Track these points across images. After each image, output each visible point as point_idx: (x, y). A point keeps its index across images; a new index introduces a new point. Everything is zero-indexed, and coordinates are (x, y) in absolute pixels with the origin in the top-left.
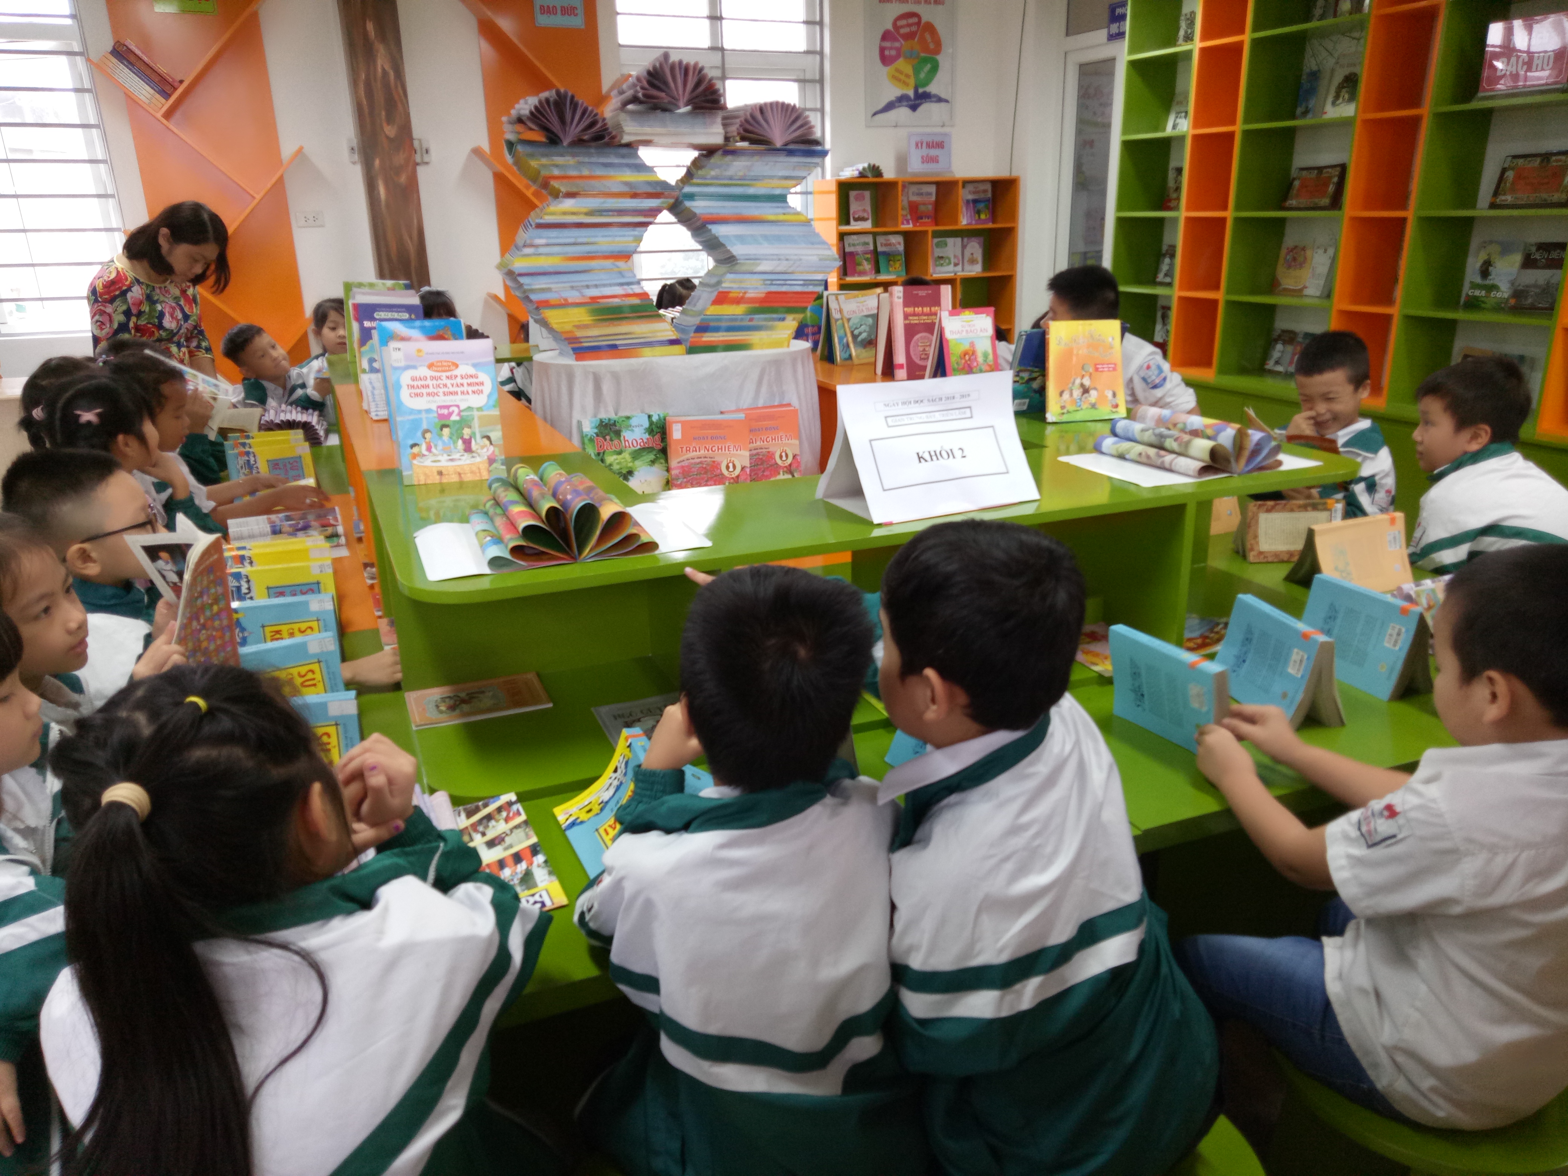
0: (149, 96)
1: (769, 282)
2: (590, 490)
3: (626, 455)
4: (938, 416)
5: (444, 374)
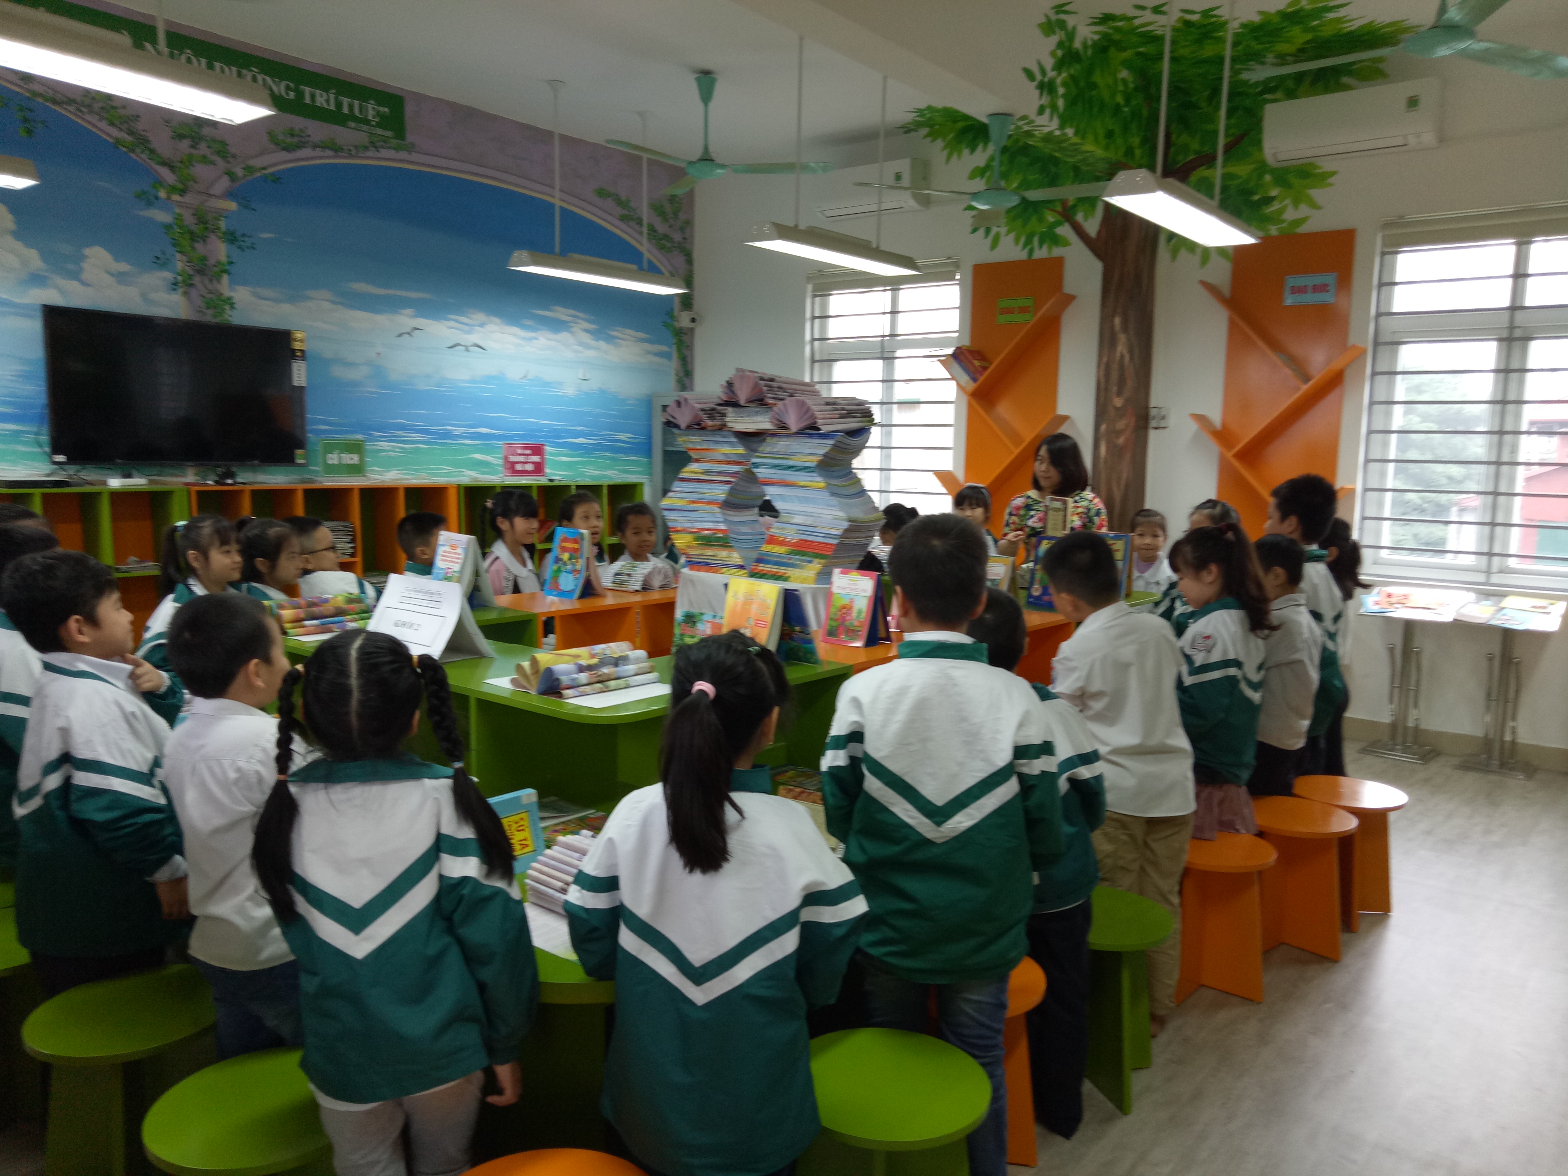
1: (801, 532)
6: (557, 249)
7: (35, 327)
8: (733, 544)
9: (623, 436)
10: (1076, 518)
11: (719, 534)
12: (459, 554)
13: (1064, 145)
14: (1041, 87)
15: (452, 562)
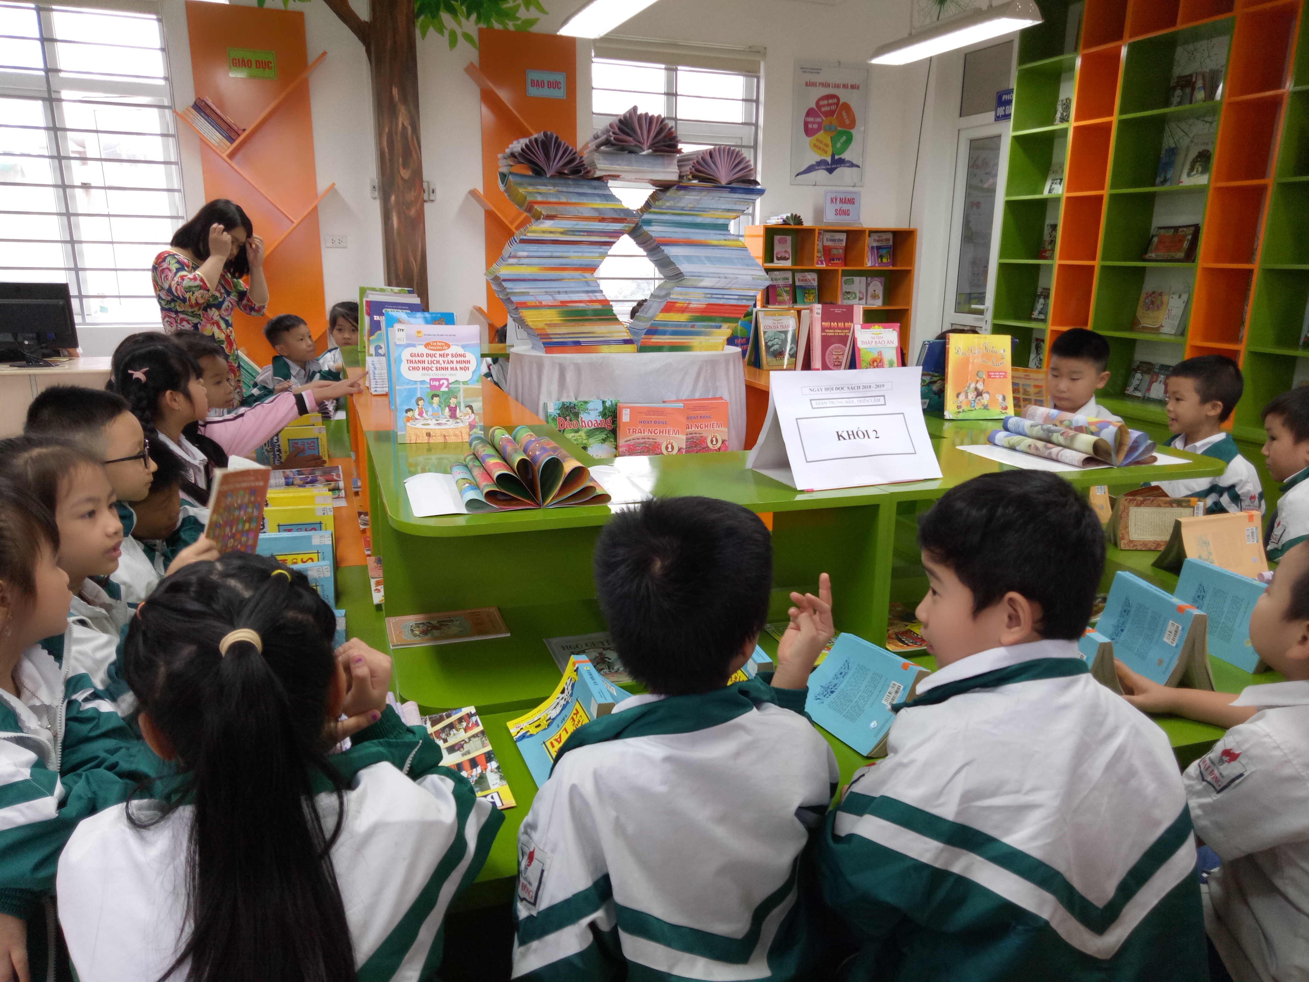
0: (218, 140)
1: (709, 296)
2: (555, 449)
3: (582, 434)
4: (856, 402)
5: (438, 353)
11: (598, 306)
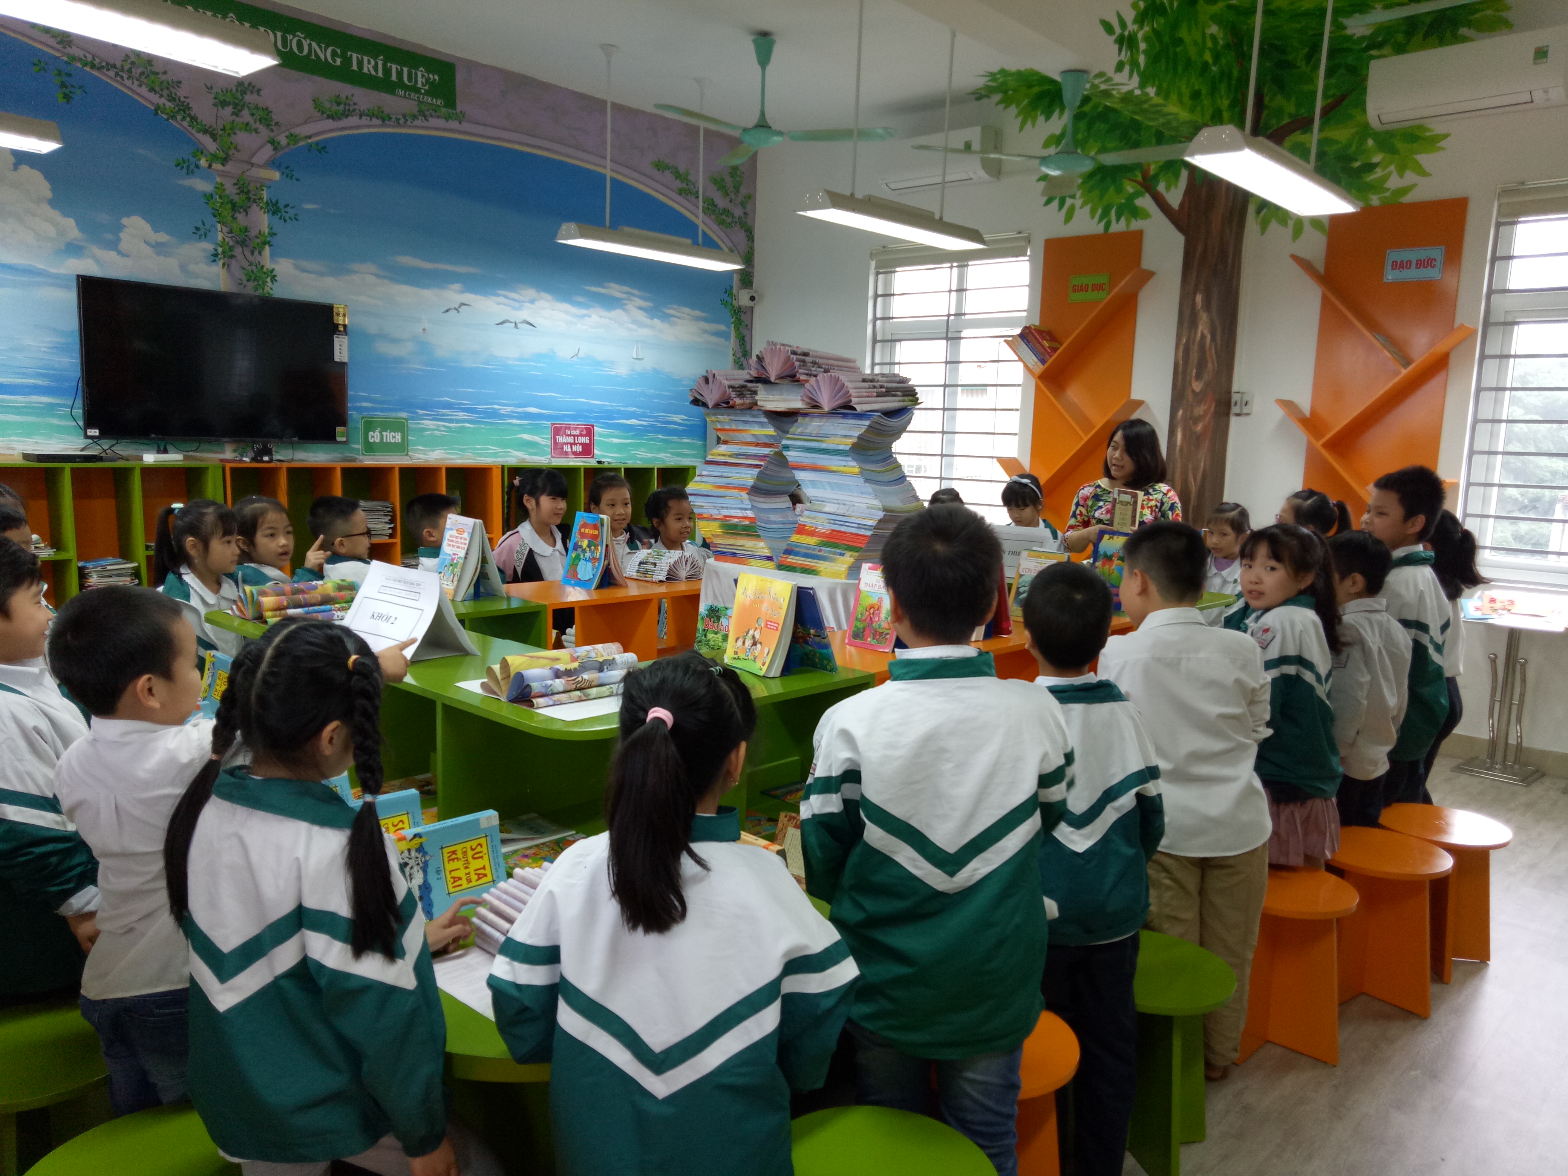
0: (1033, 363)
1: (832, 522)
3: (719, 636)
4: (404, 594)
6: (607, 223)
7: (70, 298)
8: (760, 533)
9: (677, 418)
10: (1147, 512)
11: (747, 522)
12: (466, 539)
13: (1146, 106)
14: (1120, 41)
15: (458, 547)
